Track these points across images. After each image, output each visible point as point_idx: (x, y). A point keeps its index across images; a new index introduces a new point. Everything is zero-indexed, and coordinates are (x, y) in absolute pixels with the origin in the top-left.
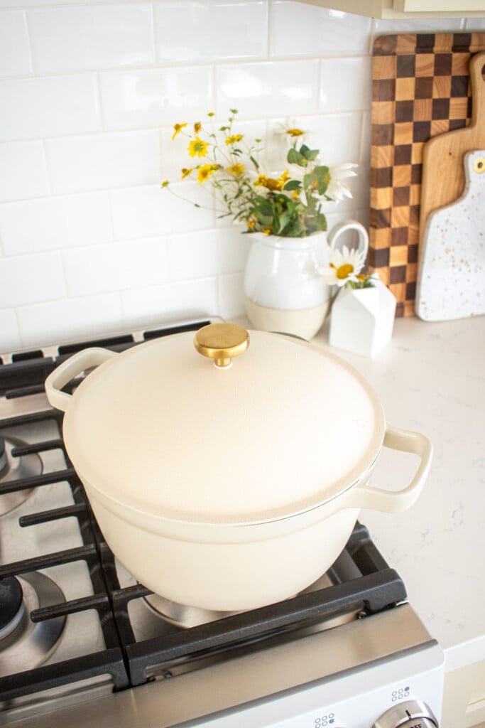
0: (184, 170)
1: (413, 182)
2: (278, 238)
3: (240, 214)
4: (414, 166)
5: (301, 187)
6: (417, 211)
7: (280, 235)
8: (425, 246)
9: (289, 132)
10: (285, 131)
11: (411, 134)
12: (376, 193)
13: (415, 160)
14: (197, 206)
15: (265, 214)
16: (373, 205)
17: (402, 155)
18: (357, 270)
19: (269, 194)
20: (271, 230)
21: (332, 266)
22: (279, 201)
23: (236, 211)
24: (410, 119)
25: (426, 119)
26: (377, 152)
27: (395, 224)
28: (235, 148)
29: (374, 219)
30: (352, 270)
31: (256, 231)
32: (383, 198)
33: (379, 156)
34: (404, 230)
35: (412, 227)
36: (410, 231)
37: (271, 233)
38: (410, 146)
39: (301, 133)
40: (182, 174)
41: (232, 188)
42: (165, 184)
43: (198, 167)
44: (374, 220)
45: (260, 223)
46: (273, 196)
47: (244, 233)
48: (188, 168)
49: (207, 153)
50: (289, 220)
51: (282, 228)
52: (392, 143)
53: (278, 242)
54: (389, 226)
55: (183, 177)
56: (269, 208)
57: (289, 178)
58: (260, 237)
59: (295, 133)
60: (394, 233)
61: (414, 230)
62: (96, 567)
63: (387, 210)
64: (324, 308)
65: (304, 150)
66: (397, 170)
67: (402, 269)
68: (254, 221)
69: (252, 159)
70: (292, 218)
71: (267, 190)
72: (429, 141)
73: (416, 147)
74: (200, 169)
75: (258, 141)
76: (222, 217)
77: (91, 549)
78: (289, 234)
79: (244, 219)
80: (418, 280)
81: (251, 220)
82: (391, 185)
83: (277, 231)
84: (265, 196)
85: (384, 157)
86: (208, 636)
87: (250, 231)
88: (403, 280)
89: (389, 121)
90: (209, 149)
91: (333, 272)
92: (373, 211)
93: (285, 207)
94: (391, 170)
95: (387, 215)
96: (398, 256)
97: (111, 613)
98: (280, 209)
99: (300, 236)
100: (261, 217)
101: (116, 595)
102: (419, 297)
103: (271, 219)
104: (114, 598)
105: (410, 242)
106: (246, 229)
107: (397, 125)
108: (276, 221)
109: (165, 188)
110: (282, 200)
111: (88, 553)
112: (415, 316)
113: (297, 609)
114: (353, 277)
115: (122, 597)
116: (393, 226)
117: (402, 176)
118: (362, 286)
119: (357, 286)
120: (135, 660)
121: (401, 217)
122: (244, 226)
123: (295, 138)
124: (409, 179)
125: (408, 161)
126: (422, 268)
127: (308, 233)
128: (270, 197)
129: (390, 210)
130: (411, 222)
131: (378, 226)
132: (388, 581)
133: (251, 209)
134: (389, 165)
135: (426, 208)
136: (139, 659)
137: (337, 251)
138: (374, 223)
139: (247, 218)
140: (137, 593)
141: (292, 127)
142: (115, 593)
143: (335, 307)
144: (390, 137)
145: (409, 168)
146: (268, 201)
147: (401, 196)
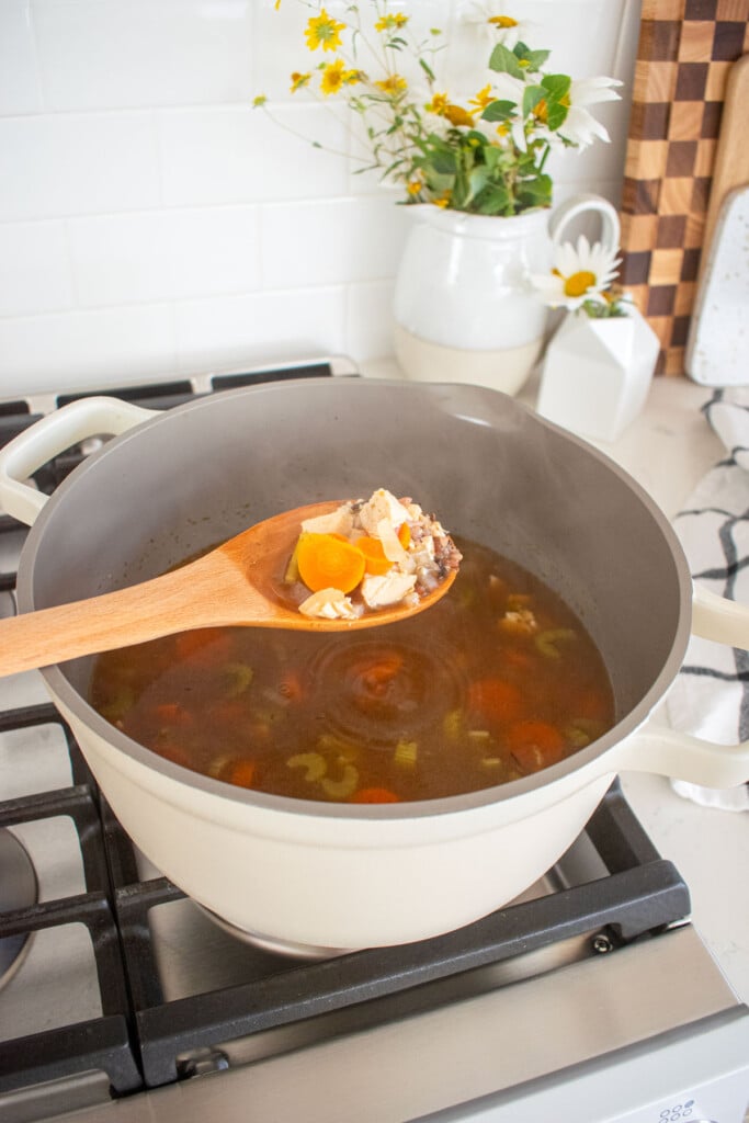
0: (296, 77)
1: (704, 135)
2: (462, 215)
3: (395, 165)
4: (707, 104)
5: (515, 115)
6: (706, 187)
7: (464, 210)
8: (715, 253)
9: (493, 20)
10: (484, 19)
11: (709, 44)
12: (638, 147)
13: (711, 94)
14: (317, 145)
15: (441, 170)
16: (630, 172)
17: (690, 81)
18: (602, 284)
19: (450, 131)
20: (450, 201)
21: (556, 272)
22: (469, 145)
23: (388, 160)
24: (711, 17)
25: (739, 19)
26: (647, 72)
27: (666, 209)
28: (393, 37)
29: (631, 196)
30: (593, 281)
31: (422, 201)
32: (649, 159)
33: (650, 79)
34: (680, 221)
35: (694, 217)
36: (690, 225)
37: (449, 207)
38: (706, 66)
39: (514, 24)
40: (291, 83)
41: (381, 116)
42: (260, 101)
43: (322, 66)
44: (631, 199)
45: (430, 187)
46: (457, 137)
47: (400, 203)
48: (303, 73)
49: (340, 43)
50: (486, 182)
51: (471, 197)
52: (675, 57)
53: (461, 223)
54: (654, 211)
55: (294, 88)
56: (450, 156)
57: (492, 99)
58: (429, 212)
59: (505, 24)
60: (662, 225)
61: (696, 223)
62: (91, 829)
63: (654, 181)
64: (535, 349)
65: (521, 51)
66: (679, 108)
67: (670, 291)
68: (419, 183)
69: (423, 64)
70: (491, 178)
71: (448, 124)
72: (740, 60)
73: (716, 69)
74: (325, 70)
75: (435, 32)
76: (361, 171)
77: (84, 796)
78: (484, 209)
79: (401, 179)
80: (696, 312)
81: (414, 179)
82: (665, 137)
83: (461, 202)
84: (444, 137)
85: (658, 81)
86: (305, 996)
87: (412, 202)
88: (667, 309)
89: (674, 17)
90: (345, 36)
91: (557, 284)
92: (630, 183)
93: (479, 158)
94: (668, 108)
95: (653, 192)
96: (666, 267)
97: (115, 929)
98: (470, 161)
99: (502, 213)
100: (434, 175)
101: (124, 898)
102: (696, 340)
103: (451, 180)
104: (119, 902)
105: (688, 244)
106: (404, 197)
107: (686, 24)
108: (461, 184)
109: (259, 109)
110: (474, 142)
111: (74, 802)
112: (684, 374)
113: (484, 944)
114: (595, 295)
115: (136, 900)
116: (661, 212)
117: (687, 121)
118: (606, 313)
119: (598, 313)
120: (153, 1045)
121: (676, 196)
122: (400, 190)
123: (504, 30)
124: (698, 129)
125: (699, 95)
126: (705, 291)
127: (518, 210)
128: (451, 140)
129: (659, 182)
130: (693, 208)
131: (637, 210)
132: (660, 887)
133: (415, 159)
134: (665, 99)
135: (722, 183)
136: (161, 1042)
137: (568, 246)
138: (628, 205)
139: (407, 175)
140: (167, 893)
141: (497, 13)
142: (121, 893)
143: (553, 349)
144: (671, 47)
145: (699, 107)
146: (447, 144)
147: (681, 158)
